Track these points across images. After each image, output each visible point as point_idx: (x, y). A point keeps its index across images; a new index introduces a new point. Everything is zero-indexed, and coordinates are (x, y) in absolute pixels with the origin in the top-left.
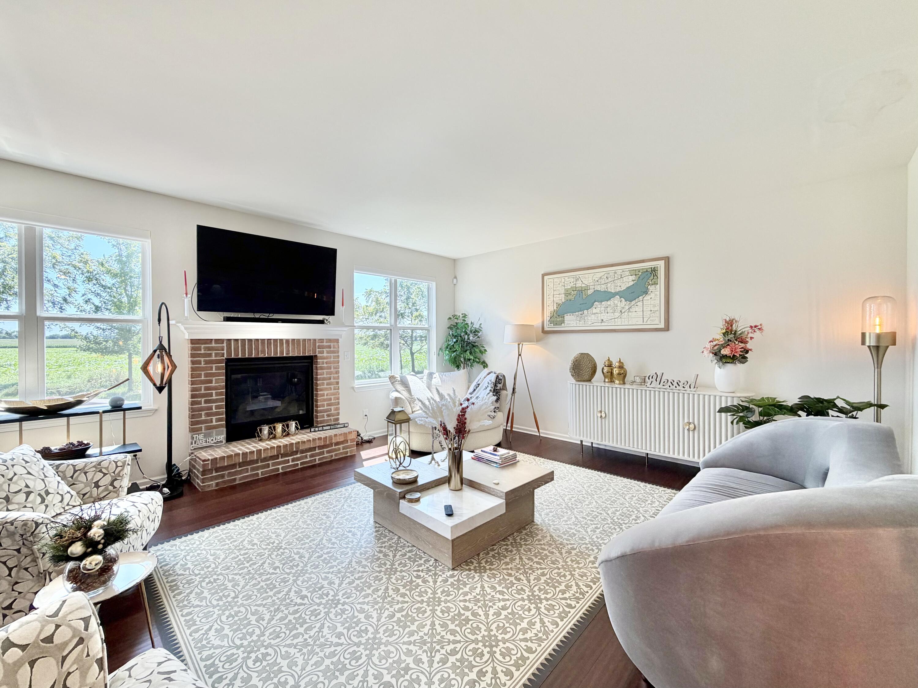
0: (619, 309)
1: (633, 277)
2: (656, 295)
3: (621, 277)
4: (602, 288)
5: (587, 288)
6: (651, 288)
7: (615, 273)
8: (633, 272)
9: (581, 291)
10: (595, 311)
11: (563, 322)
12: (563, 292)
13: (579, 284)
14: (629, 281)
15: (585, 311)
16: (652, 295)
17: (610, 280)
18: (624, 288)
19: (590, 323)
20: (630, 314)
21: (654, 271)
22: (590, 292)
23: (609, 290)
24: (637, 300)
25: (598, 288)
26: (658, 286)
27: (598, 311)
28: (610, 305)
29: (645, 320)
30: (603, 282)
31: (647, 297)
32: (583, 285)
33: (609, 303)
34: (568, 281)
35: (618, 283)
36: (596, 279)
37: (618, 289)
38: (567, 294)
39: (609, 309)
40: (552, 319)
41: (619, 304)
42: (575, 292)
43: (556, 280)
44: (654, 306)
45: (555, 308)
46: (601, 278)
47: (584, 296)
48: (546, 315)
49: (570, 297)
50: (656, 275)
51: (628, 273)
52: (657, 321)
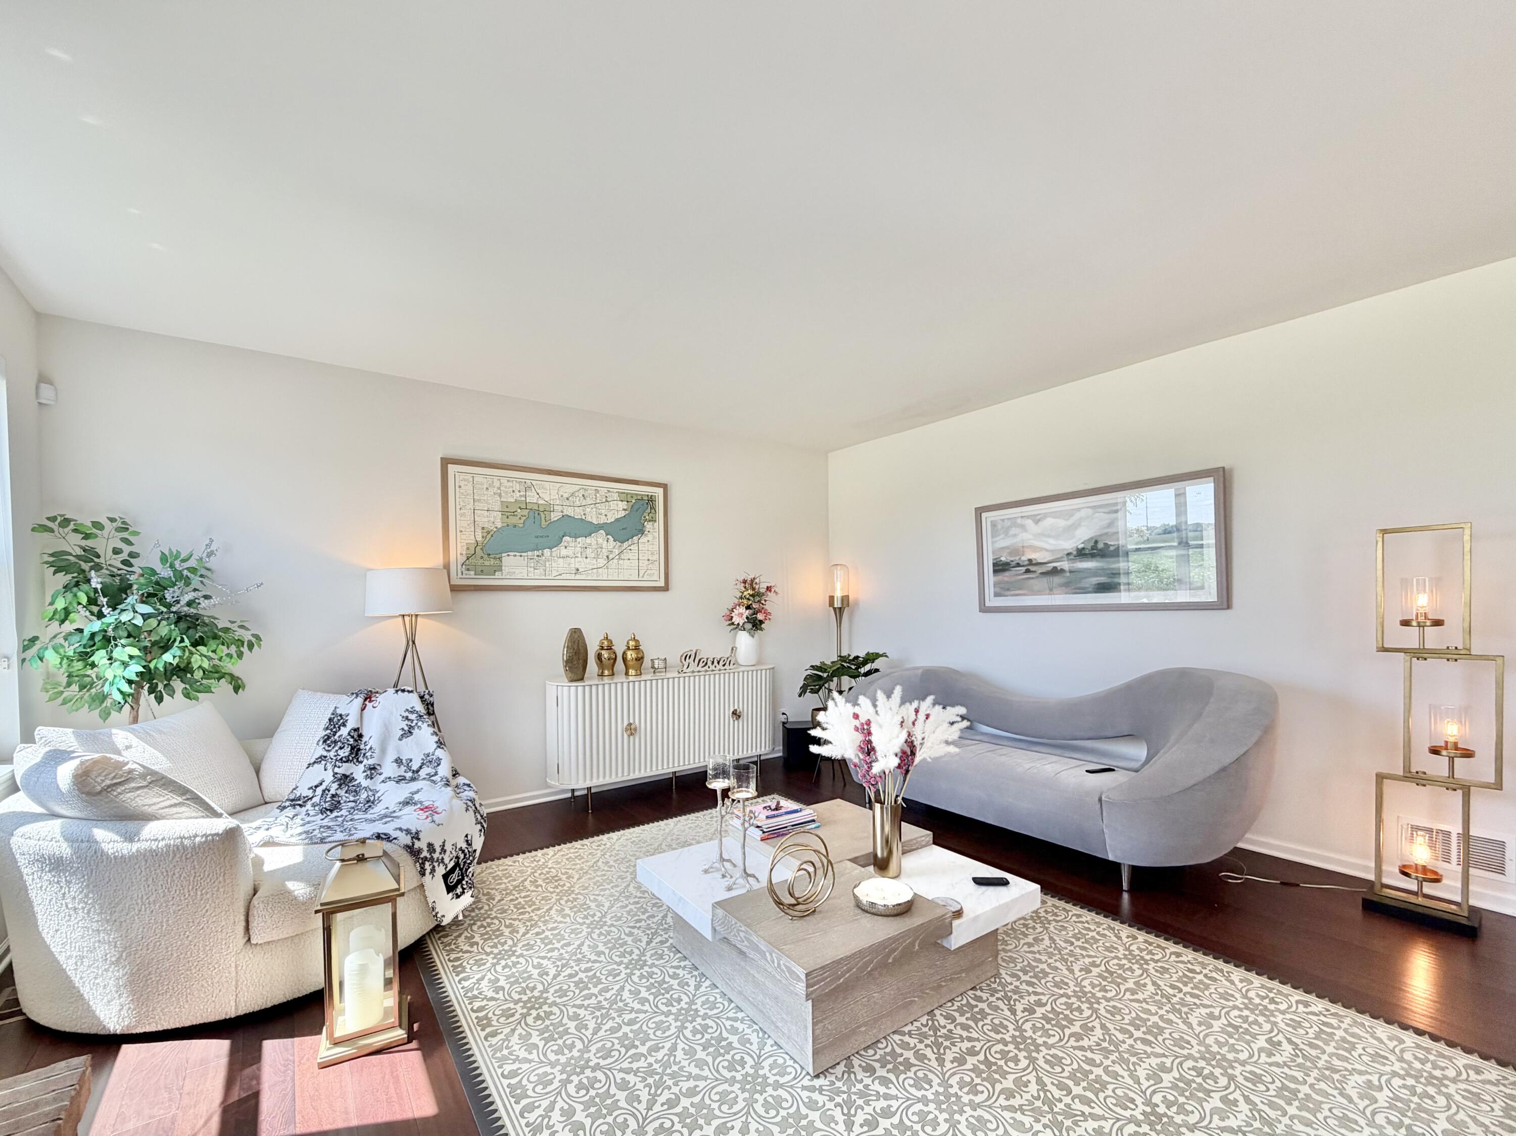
0: (605, 552)
1: (623, 505)
2: (654, 538)
3: (607, 501)
4: (577, 513)
5: (548, 509)
6: (648, 526)
7: (596, 491)
8: (622, 497)
10: (564, 552)
11: (499, 568)
12: (497, 506)
13: (532, 498)
14: (617, 510)
15: (547, 552)
16: (650, 537)
17: (589, 501)
18: (611, 519)
19: (554, 573)
20: (621, 562)
21: (651, 500)
22: (555, 516)
23: (589, 519)
24: (630, 542)
25: (569, 511)
26: (656, 524)
27: (569, 552)
28: (590, 545)
29: (640, 572)
30: (578, 503)
31: (644, 539)
32: (541, 502)
33: (588, 540)
34: (509, 486)
35: (603, 508)
36: (566, 495)
37: (603, 520)
38: (507, 511)
39: (589, 551)
40: (469, 562)
41: (605, 544)
42: (525, 512)
43: (478, 479)
44: (653, 554)
45: (479, 539)
46: (573, 494)
47: (544, 524)
48: (457, 553)
49: (513, 520)
50: (653, 508)
51: (616, 496)
52: (656, 577)
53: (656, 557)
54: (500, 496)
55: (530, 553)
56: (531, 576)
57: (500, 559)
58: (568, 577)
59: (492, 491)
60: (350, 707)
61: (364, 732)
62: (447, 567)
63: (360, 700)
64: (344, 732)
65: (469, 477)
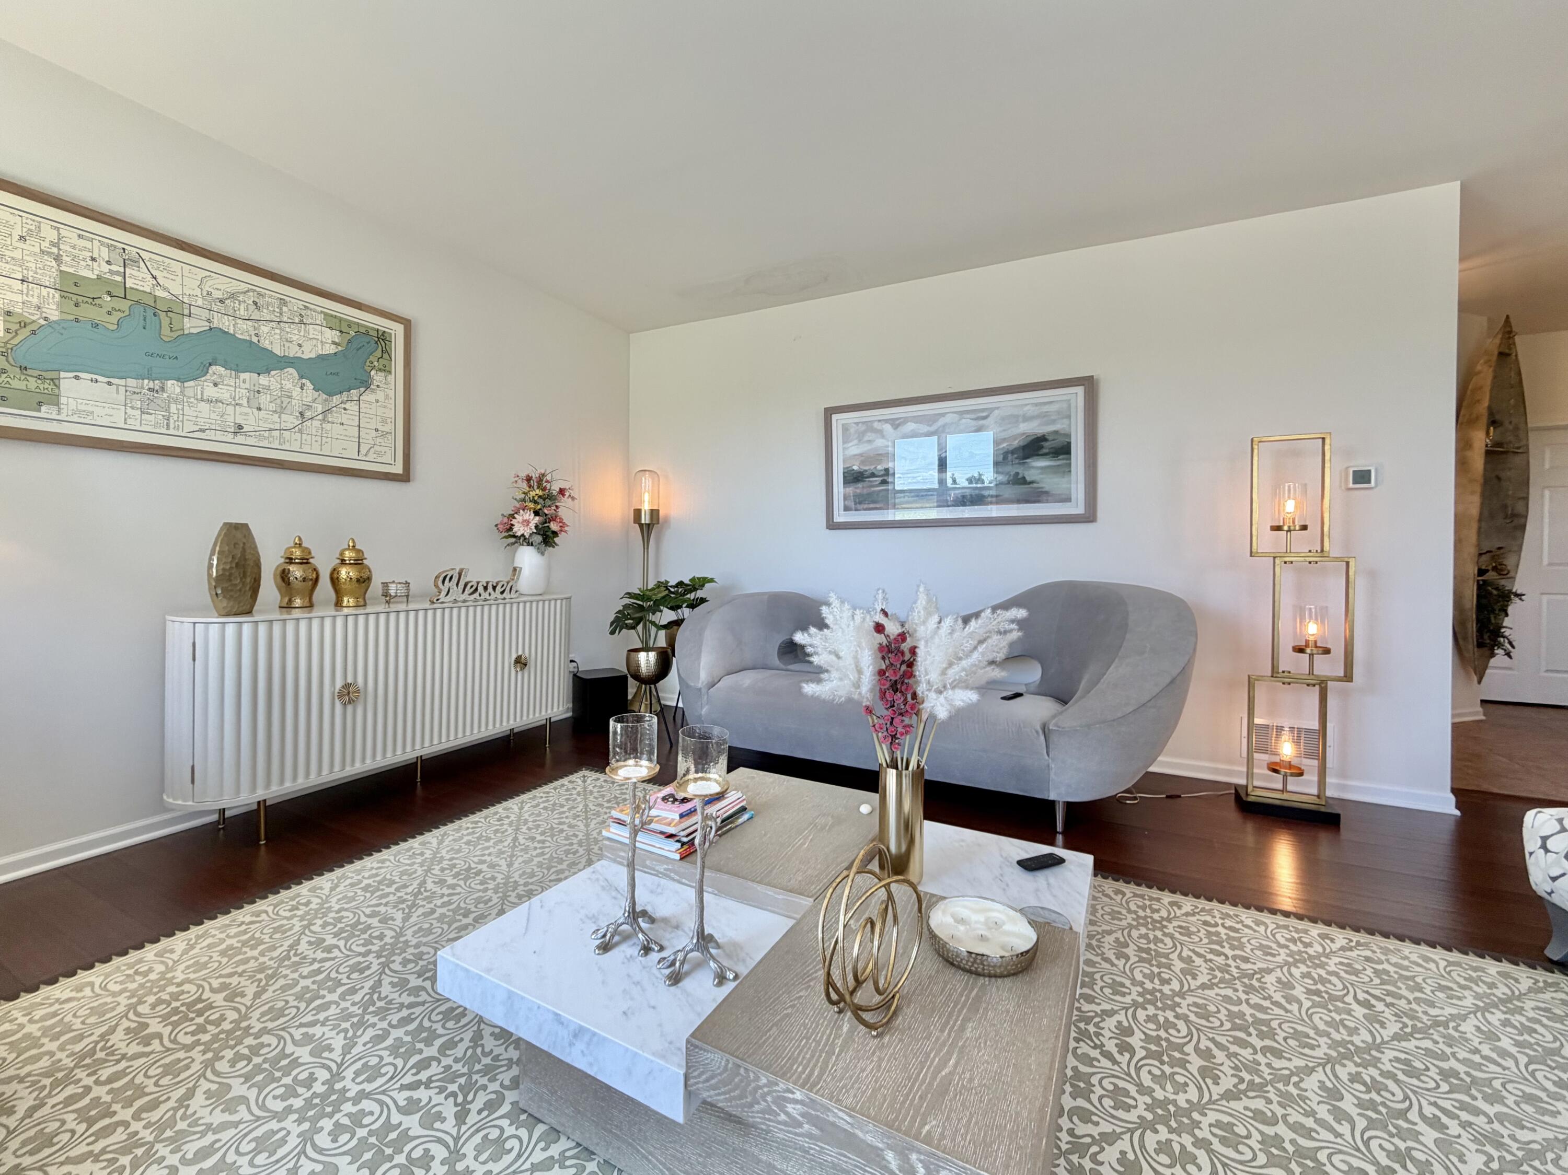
0: (296, 405)
1: (334, 335)
2: (387, 397)
3: (301, 322)
4: (241, 330)
5: (177, 309)
6: (378, 377)
7: (281, 301)
10: (210, 392)
11: (54, 400)
13: (138, 280)
14: (323, 340)
15: (173, 386)
16: (380, 395)
17: (264, 313)
18: (309, 353)
19: (189, 426)
20: (327, 426)
21: (382, 339)
22: (191, 326)
23: (266, 344)
24: (345, 396)
25: (226, 324)
26: (391, 378)
27: (223, 393)
28: (268, 388)
29: (363, 450)
30: (242, 312)
31: (368, 397)
32: (160, 293)
33: (264, 380)
34: (81, 247)
35: (295, 333)
36: (217, 294)
37: (293, 351)
38: (76, 292)
39: (264, 399)
41: (296, 392)
42: (125, 305)
44: (384, 421)
46: (233, 296)
47: (166, 331)
49: (90, 311)
50: (386, 352)
51: (320, 319)
52: (388, 459)
53: (388, 428)
54: (58, 259)
55: (131, 382)
56: (134, 423)
57: (55, 382)
58: (219, 436)
59: (35, 245)
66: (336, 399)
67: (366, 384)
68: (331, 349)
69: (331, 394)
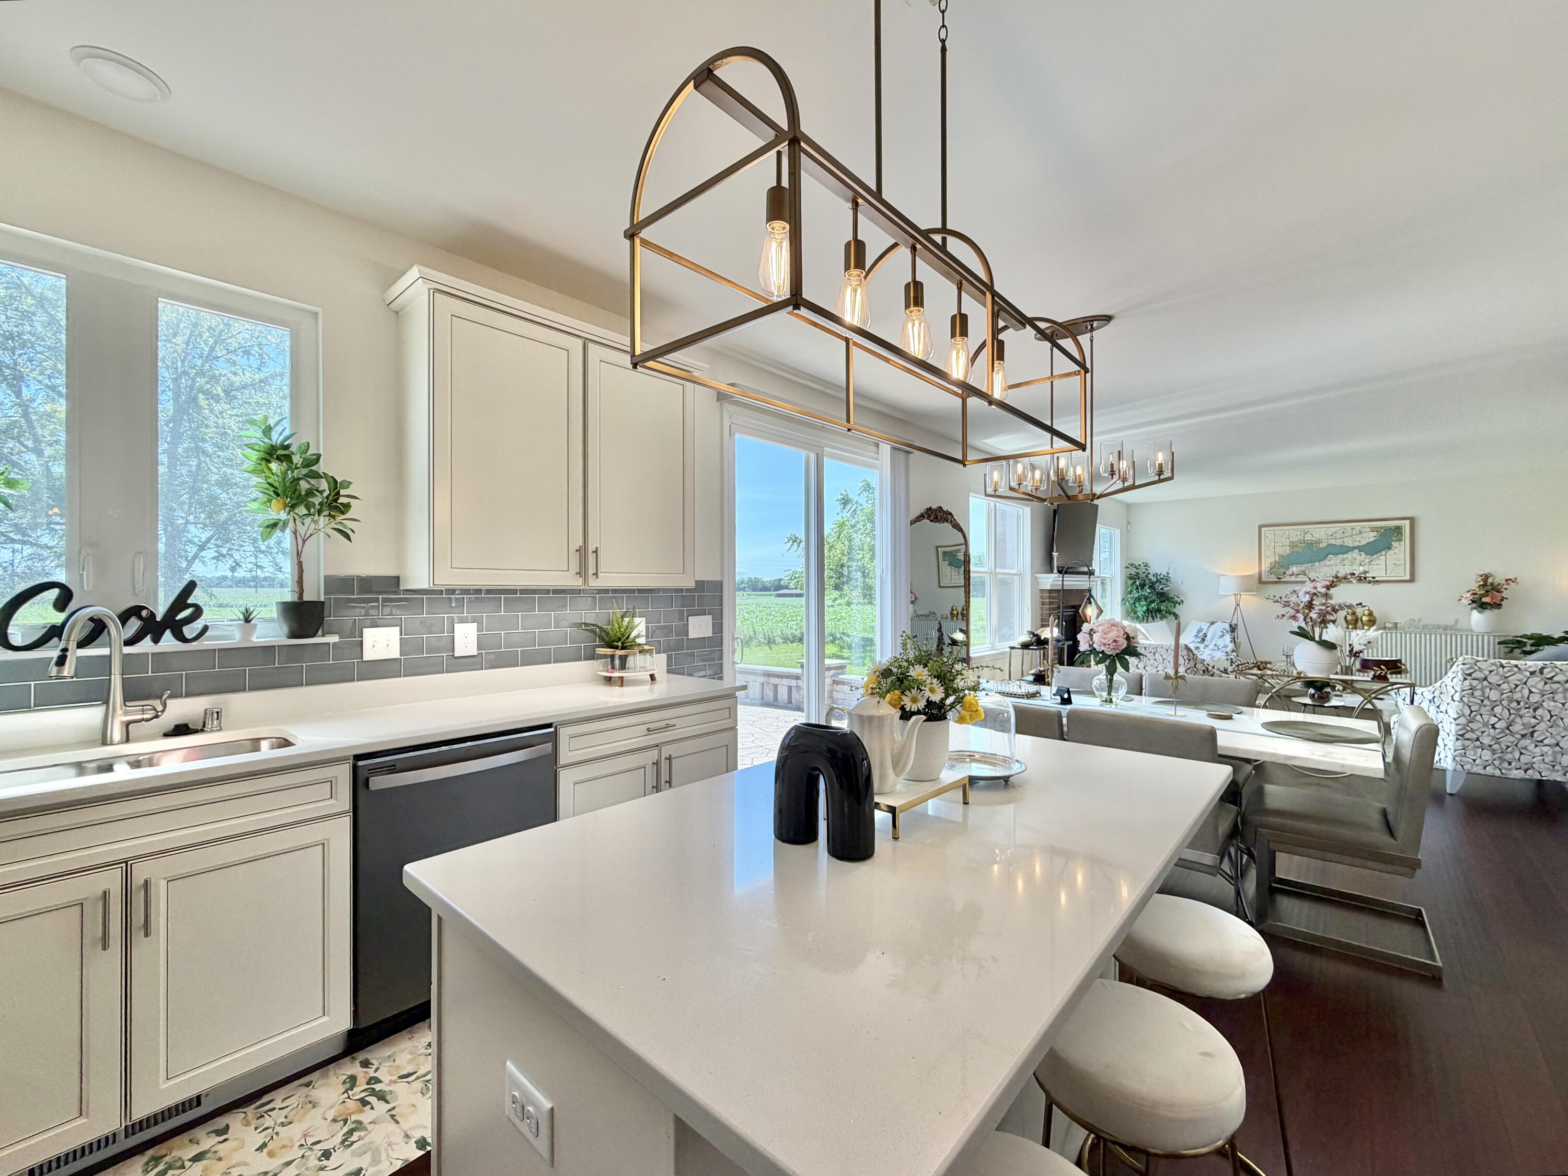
0: (1358, 562)
1: (1375, 534)
2: (1400, 551)
3: (1361, 533)
4: (1339, 542)
5: (1318, 542)
6: (1395, 544)
7: (1353, 529)
8: (1373, 529)
9: (1310, 544)
10: (1328, 563)
11: (1287, 573)
12: (1288, 544)
13: (1308, 537)
14: (1371, 537)
15: (1317, 564)
16: (1396, 551)
17: (1347, 534)
18: (1363, 543)
20: (1371, 566)
21: (1398, 530)
22: (1322, 546)
23: (1346, 544)
24: (1379, 554)
25: (1333, 542)
26: (1402, 543)
27: (1332, 562)
28: (1347, 558)
29: (1388, 572)
30: (1339, 537)
31: (1391, 552)
32: (1313, 539)
33: (1346, 556)
34: (1296, 534)
35: (1357, 538)
36: (1330, 534)
37: (1357, 544)
38: (1293, 546)
39: (1345, 562)
40: (1271, 570)
41: (1358, 557)
42: (1304, 545)
43: (1276, 532)
44: (1400, 560)
45: (1277, 559)
46: (1335, 533)
47: (1315, 549)
48: (1265, 566)
49: (1296, 549)
50: (1401, 533)
51: (1368, 530)
52: (1402, 573)
53: (1403, 562)
54: (1290, 539)
55: (1306, 565)
57: (1288, 569)
59: (1284, 537)
60: (1205, 626)
61: (1208, 635)
62: (1260, 573)
63: (1209, 624)
64: (1201, 634)
65: (1272, 532)
66: (1375, 556)
67: (1390, 548)
68: (1372, 539)
69: (1372, 555)
